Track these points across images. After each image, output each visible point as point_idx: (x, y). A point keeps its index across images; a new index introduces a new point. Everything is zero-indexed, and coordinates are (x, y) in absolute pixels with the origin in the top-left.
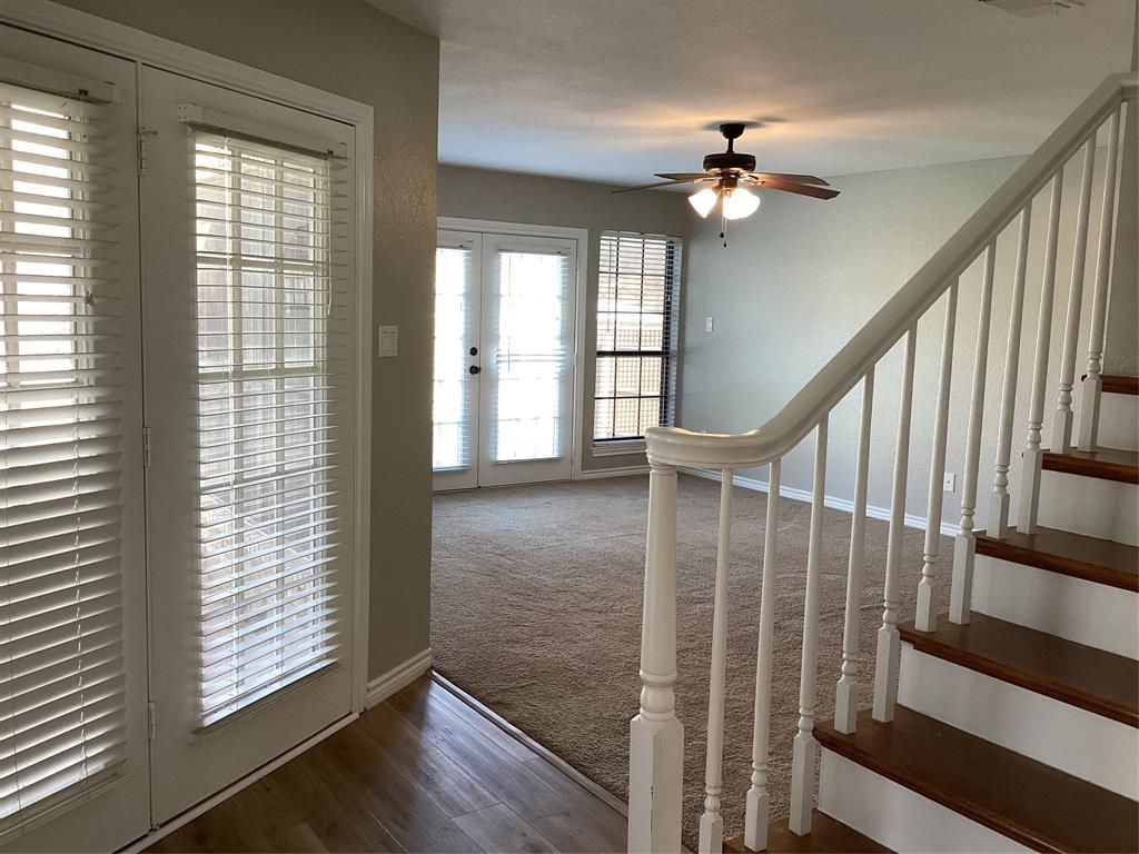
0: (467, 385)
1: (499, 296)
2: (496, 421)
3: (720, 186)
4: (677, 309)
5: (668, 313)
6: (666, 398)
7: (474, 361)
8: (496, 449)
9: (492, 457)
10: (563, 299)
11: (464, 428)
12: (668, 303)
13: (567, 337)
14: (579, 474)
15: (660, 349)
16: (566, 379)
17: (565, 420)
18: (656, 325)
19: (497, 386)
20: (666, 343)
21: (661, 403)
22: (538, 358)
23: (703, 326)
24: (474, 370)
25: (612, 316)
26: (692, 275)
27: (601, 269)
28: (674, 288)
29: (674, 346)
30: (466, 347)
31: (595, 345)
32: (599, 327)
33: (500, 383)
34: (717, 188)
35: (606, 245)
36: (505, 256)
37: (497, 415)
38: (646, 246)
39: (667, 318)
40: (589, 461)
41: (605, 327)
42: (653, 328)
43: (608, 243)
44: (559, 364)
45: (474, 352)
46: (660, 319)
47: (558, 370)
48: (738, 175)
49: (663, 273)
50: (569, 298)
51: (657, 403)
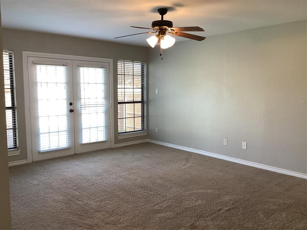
0: (69, 116)
1: (80, 83)
2: (82, 129)
3: (159, 35)
4: (146, 86)
5: (143, 88)
6: (143, 117)
7: (71, 107)
8: (82, 139)
9: (80, 142)
10: (105, 84)
11: (69, 133)
12: (143, 85)
13: (107, 97)
14: (114, 146)
15: (140, 100)
16: (107, 113)
17: (107, 127)
18: (139, 92)
19: (81, 116)
20: (143, 98)
21: (142, 119)
22: (96, 105)
23: (155, 92)
24: (71, 111)
25: (123, 90)
26: (150, 75)
27: (118, 73)
28: (144, 80)
29: (145, 99)
30: (67, 103)
31: (117, 100)
32: (118, 94)
33: (83, 115)
34: (158, 36)
35: (120, 65)
36: (82, 69)
37: (81, 127)
38: (134, 65)
39: (143, 90)
40: (117, 141)
41: (121, 93)
42: (138, 93)
43: (120, 64)
44: (104, 107)
45: (71, 104)
46: (140, 90)
47: (104, 109)
48: (166, 29)
49: (141, 74)
50: (107, 83)
51: (140, 119)
